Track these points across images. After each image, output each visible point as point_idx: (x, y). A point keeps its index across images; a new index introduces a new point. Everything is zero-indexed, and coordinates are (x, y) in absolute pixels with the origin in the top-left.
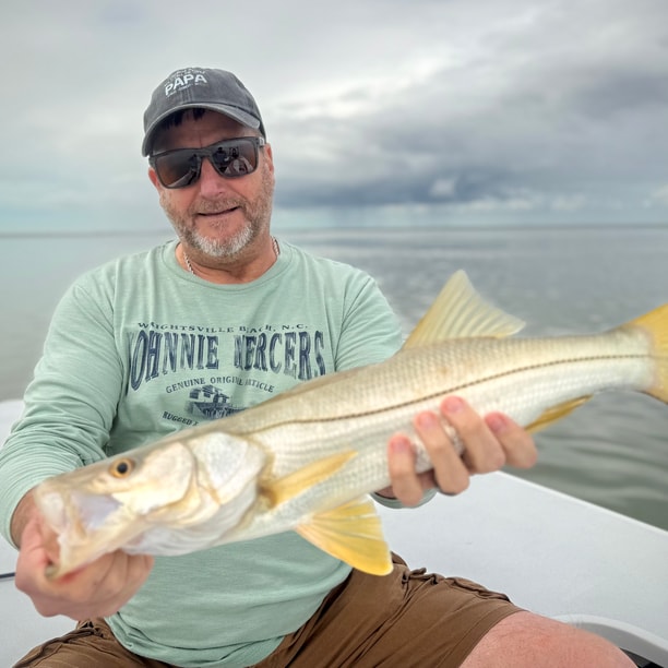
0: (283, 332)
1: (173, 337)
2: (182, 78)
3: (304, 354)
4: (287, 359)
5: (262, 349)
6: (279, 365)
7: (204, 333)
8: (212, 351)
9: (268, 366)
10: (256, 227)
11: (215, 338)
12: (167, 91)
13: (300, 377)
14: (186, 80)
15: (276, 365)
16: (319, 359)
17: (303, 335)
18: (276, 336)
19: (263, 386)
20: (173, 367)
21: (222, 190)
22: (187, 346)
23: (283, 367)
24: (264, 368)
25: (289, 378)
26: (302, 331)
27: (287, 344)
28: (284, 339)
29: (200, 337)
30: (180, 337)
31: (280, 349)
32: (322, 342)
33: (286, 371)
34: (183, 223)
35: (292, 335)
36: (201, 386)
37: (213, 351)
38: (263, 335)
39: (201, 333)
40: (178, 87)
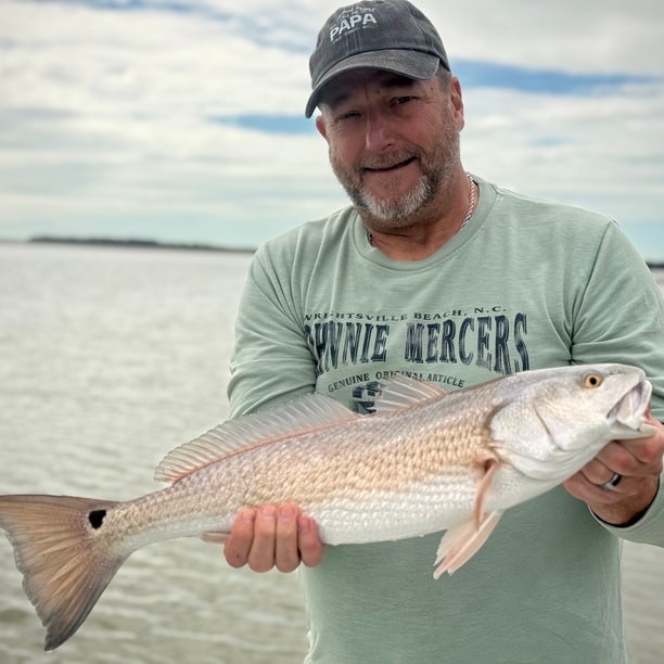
0: (475, 316)
1: (337, 327)
2: (349, 21)
3: (501, 342)
4: (480, 349)
5: (448, 339)
6: (471, 355)
7: (374, 322)
8: (380, 341)
9: (457, 357)
10: (434, 181)
11: (385, 328)
12: (332, 35)
13: (497, 368)
14: (353, 23)
15: (467, 356)
16: (520, 346)
17: (500, 319)
18: (468, 321)
19: (451, 381)
20: (334, 363)
21: (392, 141)
22: (351, 337)
23: (475, 358)
24: (453, 360)
25: (483, 370)
26: (499, 314)
27: (481, 331)
28: (476, 324)
29: (369, 327)
30: (345, 327)
31: (471, 338)
32: (525, 326)
33: (479, 363)
34: (350, 178)
35: (486, 320)
36: (364, 384)
37: (382, 342)
38: (450, 323)
39: (369, 322)
40: (343, 32)
